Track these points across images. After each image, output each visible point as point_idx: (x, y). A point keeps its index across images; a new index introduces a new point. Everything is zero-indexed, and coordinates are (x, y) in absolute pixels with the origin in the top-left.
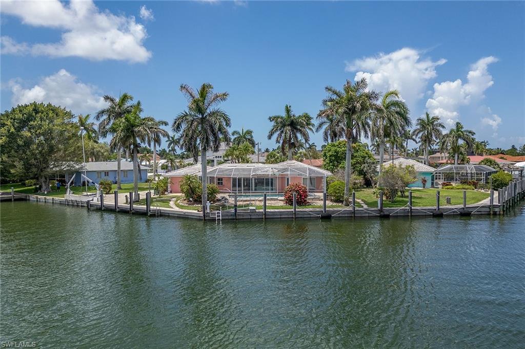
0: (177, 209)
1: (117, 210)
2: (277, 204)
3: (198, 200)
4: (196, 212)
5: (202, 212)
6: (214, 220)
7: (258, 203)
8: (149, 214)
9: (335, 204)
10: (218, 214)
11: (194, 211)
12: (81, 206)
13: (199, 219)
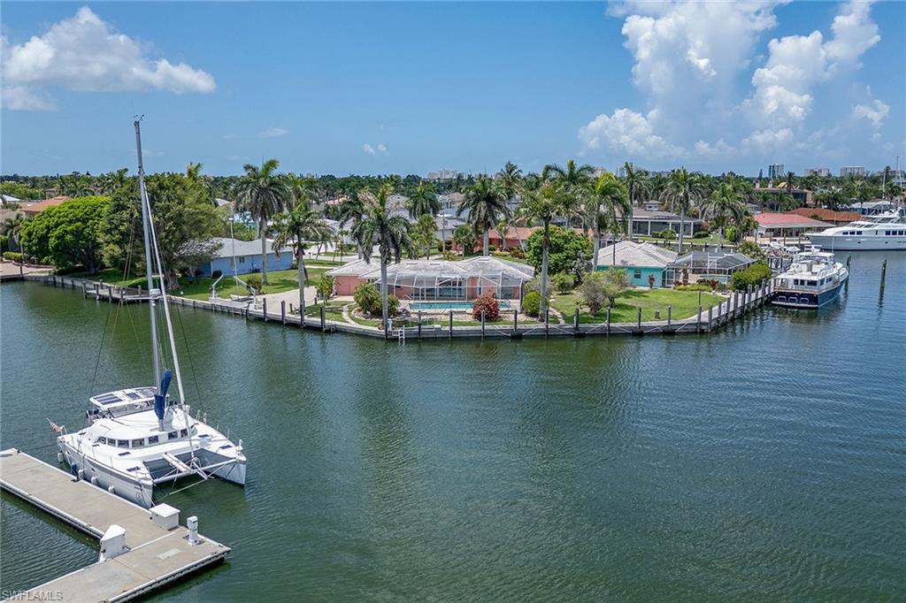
0: (353, 324)
1: (285, 322)
2: (464, 318)
3: (377, 313)
4: (376, 329)
5: (383, 331)
6: (396, 339)
7: (443, 317)
8: (324, 329)
9: (530, 319)
10: (401, 332)
11: (373, 327)
13: (380, 338)
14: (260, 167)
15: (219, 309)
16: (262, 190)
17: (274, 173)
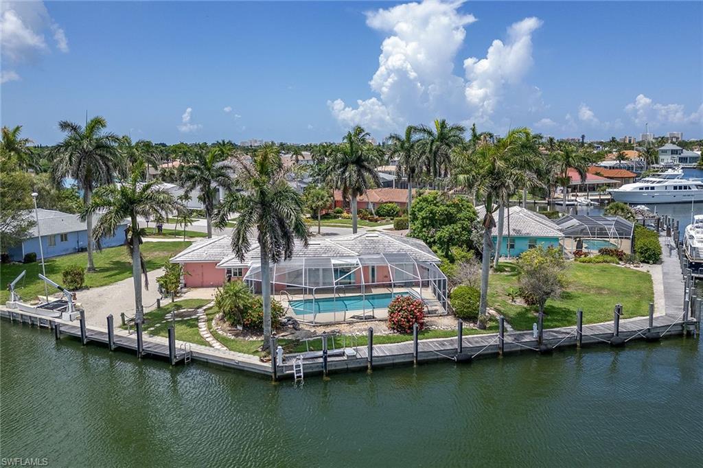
1: (113, 347)
4: (256, 359)
5: (269, 364)
6: (291, 379)
8: (174, 361)
9: (465, 325)
10: (298, 367)
12: (41, 327)
14: (83, 126)
15: (19, 319)
16: (86, 154)
17: (102, 132)
